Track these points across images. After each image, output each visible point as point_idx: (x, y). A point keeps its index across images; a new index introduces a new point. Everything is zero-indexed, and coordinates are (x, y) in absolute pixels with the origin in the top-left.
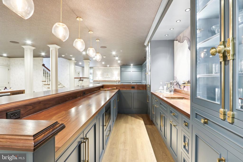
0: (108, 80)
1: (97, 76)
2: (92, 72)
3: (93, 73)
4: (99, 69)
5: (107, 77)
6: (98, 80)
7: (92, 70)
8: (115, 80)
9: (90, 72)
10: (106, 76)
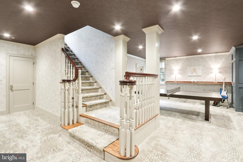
0: (196, 81)
1: (173, 74)
2: (163, 66)
3: (165, 68)
4: (176, 59)
5: (194, 74)
6: (175, 81)
7: (163, 63)
8: (215, 81)
9: (160, 67)
10: (192, 73)
